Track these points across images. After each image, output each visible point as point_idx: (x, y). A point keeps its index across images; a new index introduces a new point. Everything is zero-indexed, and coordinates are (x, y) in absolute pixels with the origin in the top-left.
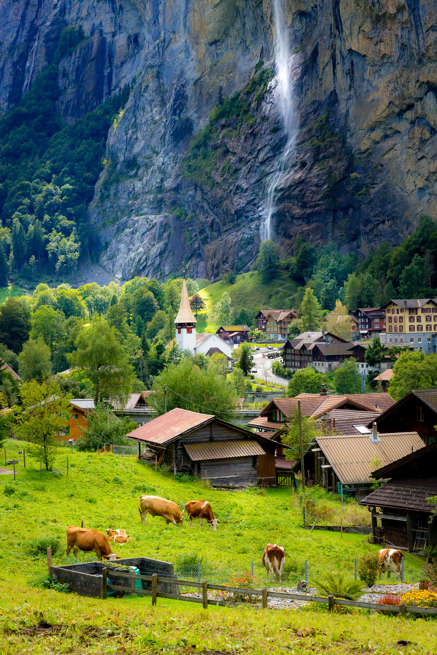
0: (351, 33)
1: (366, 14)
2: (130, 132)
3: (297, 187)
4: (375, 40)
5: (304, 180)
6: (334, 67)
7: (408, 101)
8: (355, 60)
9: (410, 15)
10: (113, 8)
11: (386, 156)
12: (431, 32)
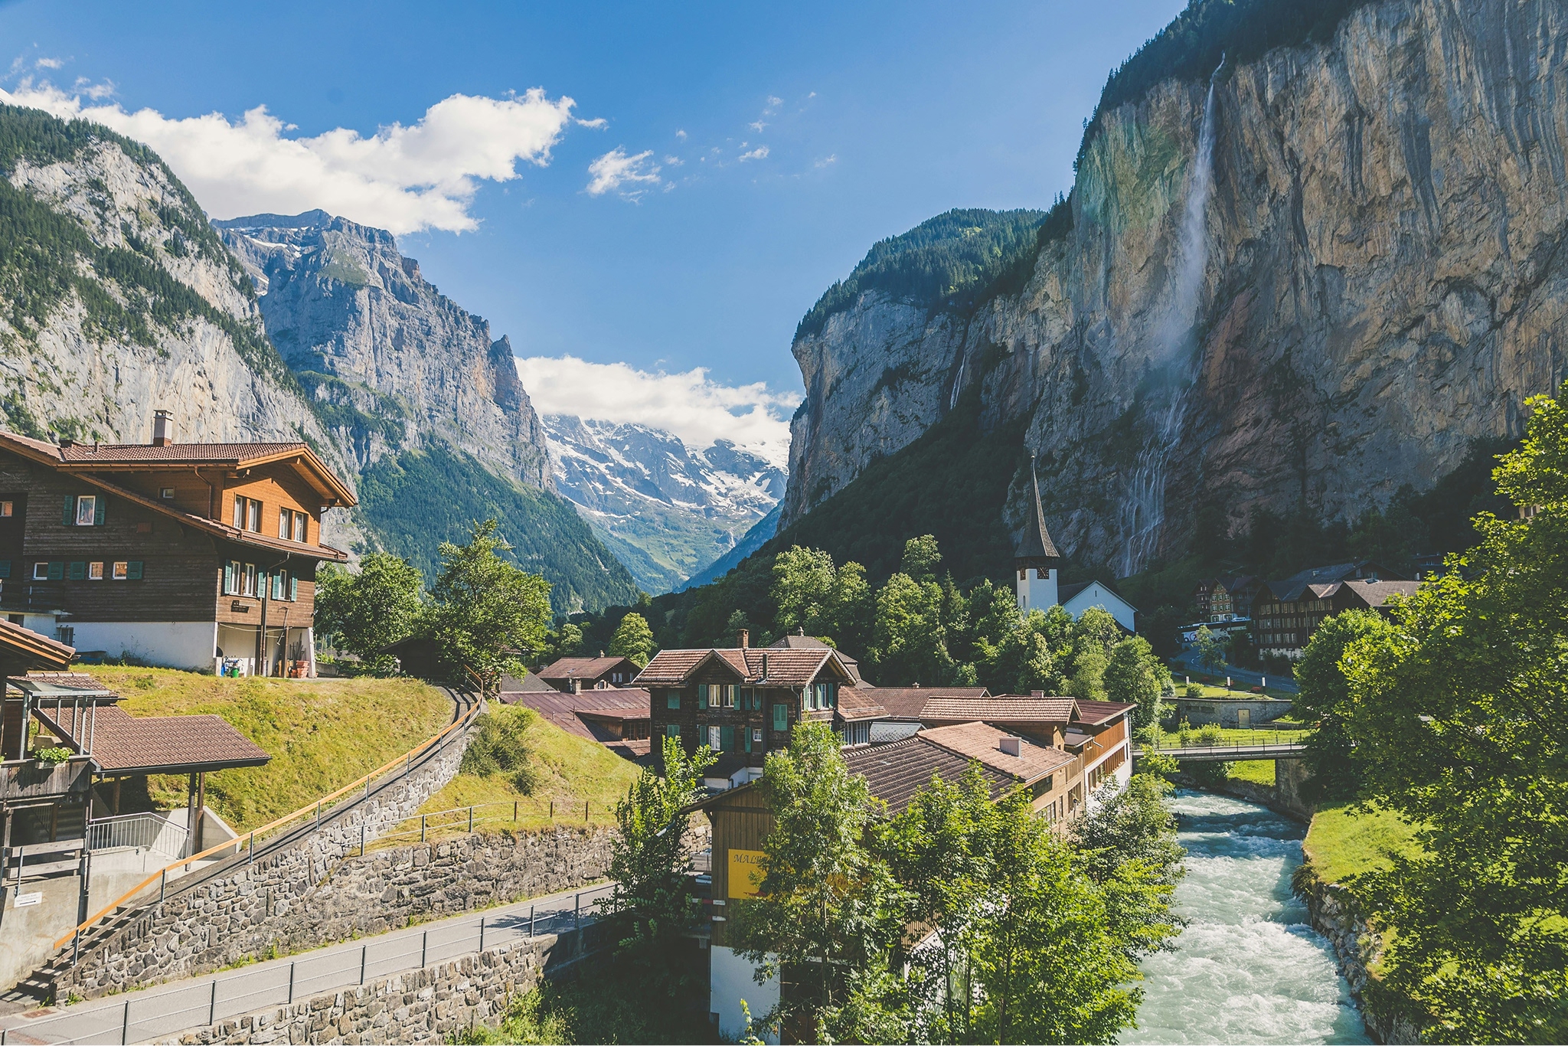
0: (1320, 244)
1: (1342, 212)
2: (1045, 426)
3: (1250, 449)
4: (1358, 242)
5: (1259, 439)
6: (1297, 292)
7: (1414, 313)
8: (1327, 278)
9: (1415, 189)
10: (1036, 319)
11: (1382, 395)
12: (1451, 204)
